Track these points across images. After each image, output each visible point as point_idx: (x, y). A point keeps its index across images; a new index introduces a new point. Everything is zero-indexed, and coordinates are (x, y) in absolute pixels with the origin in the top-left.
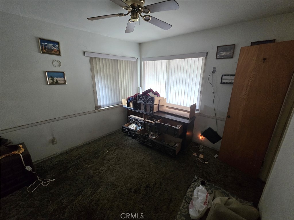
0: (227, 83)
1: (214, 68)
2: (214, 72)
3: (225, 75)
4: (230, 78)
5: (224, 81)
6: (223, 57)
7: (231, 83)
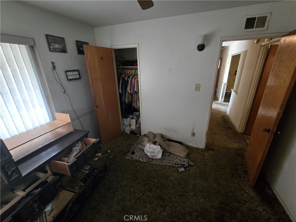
0: (73, 79)
1: (53, 63)
2: (54, 68)
3: (68, 71)
4: (73, 74)
5: (70, 78)
6: (57, 49)
7: (76, 78)
